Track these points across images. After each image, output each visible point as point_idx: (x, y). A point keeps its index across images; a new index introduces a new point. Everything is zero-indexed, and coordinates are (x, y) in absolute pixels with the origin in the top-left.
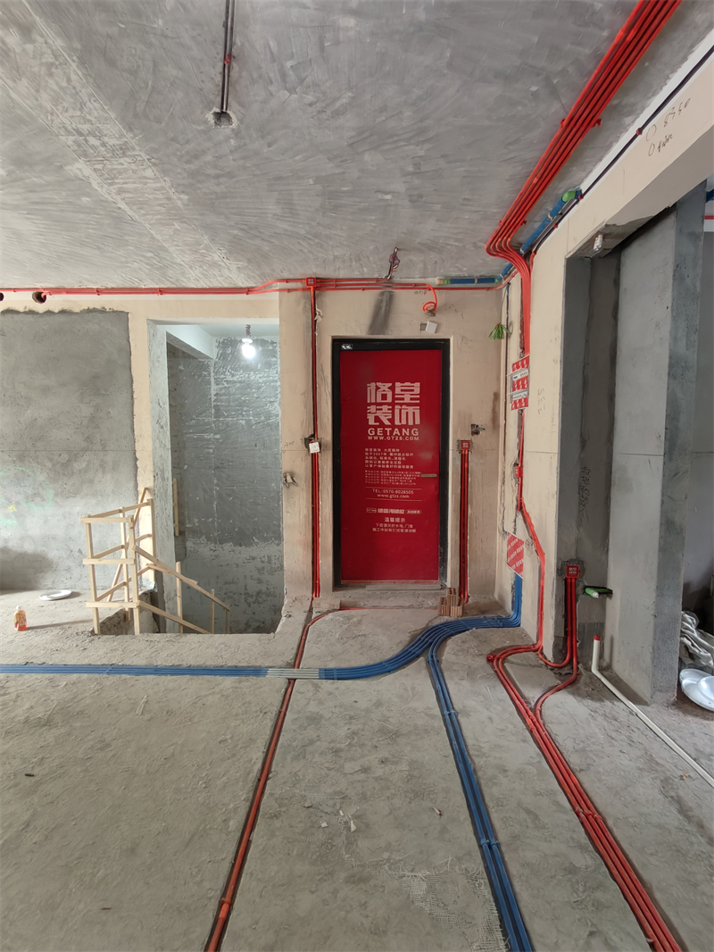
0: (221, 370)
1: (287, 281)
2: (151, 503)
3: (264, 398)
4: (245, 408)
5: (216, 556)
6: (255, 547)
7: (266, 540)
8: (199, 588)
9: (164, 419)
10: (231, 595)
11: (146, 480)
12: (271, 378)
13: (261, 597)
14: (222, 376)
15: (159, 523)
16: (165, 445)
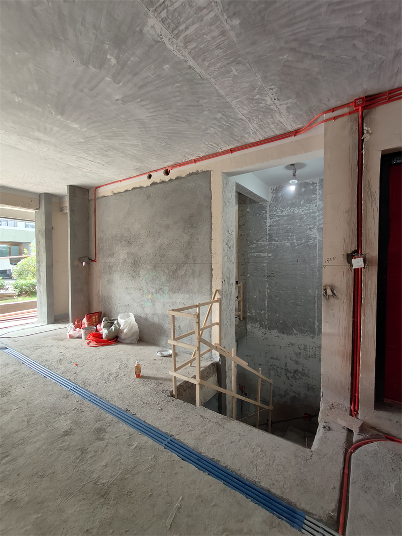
0: (274, 209)
1: (333, 110)
2: (220, 301)
3: (305, 225)
4: (290, 234)
5: (266, 338)
6: (294, 336)
7: (302, 332)
8: (249, 369)
9: (232, 242)
10: (275, 368)
11: (217, 285)
12: (311, 210)
13: (297, 375)
14: (275, 213)
15: (225, 315)
16: (231, 261)
